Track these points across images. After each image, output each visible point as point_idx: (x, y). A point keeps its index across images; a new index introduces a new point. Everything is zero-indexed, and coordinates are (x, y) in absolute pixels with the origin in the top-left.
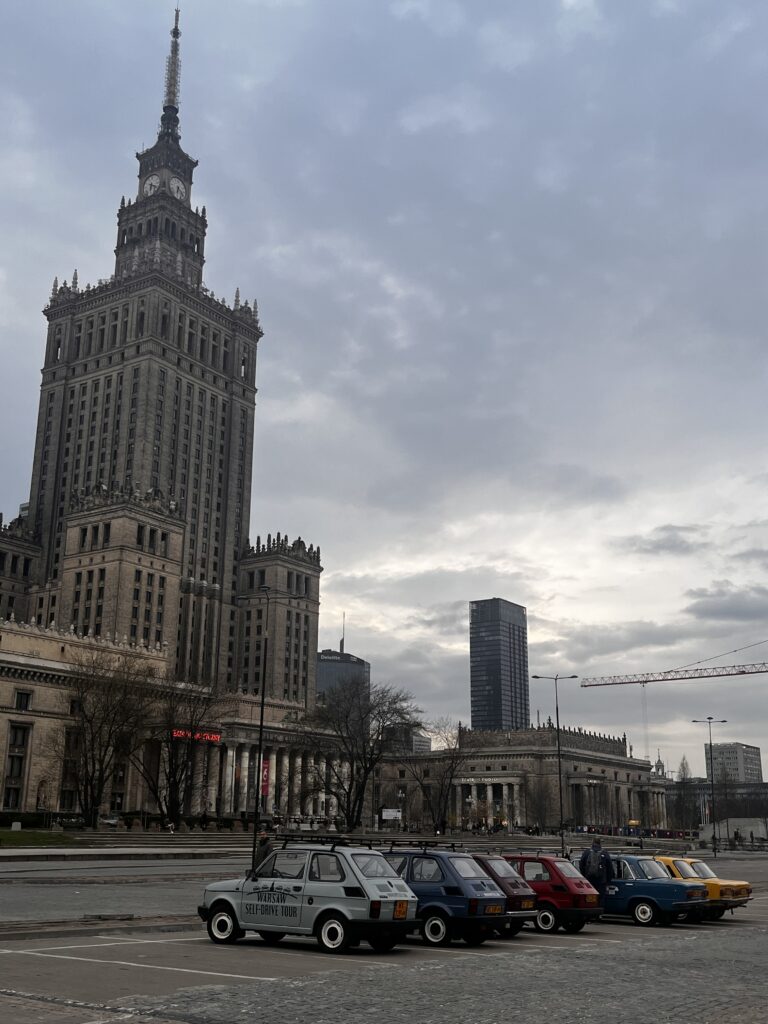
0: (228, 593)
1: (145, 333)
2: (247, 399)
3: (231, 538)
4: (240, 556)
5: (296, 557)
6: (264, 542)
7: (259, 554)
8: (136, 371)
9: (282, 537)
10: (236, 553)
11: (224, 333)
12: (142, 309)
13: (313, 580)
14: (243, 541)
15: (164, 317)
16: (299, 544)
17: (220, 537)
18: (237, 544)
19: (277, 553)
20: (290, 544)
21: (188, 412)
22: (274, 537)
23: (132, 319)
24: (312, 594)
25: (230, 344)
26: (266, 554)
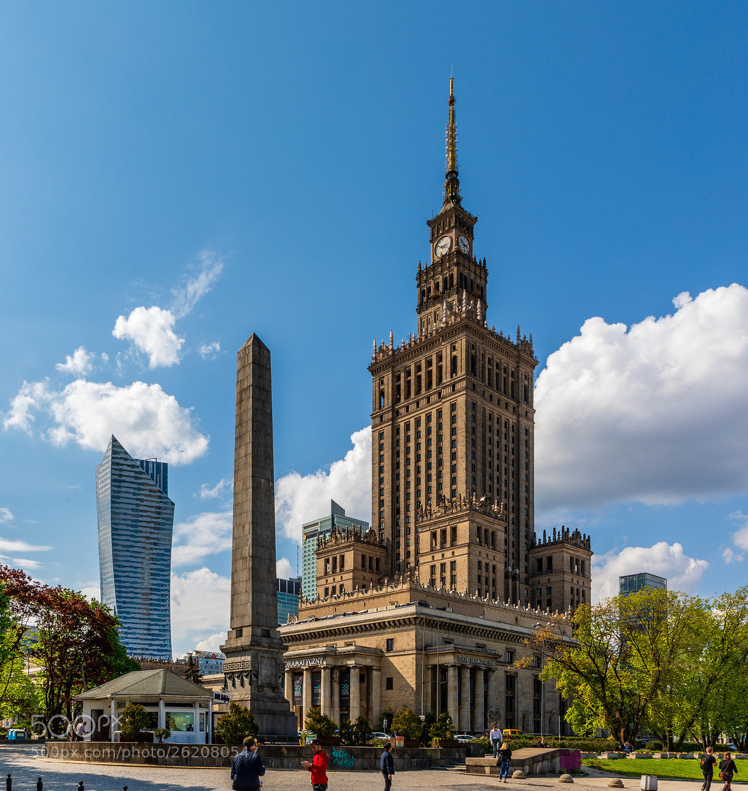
0: (523, 576)
1: (459, 373)
2: (528, 420)
3: (523, 533)
4: (528, 548)
5: (575, 545)
6: (550, 534)
7: (545, 545)
8: (453, 406)
9: (565, 529)
10: (526, 545)
11: (511, 365)
12: (454, 353)
13: (587, 562)
14: (531, 535)
16: (577, 534)
17: (517, 534)
18: (526, 537)
19: (562, 542)
20: (570, 534)
21: (490, 436)
22: (559, 529)
23: (446, 363)
24: (586, 573)
25: (515, 375)
26: (552, 544)
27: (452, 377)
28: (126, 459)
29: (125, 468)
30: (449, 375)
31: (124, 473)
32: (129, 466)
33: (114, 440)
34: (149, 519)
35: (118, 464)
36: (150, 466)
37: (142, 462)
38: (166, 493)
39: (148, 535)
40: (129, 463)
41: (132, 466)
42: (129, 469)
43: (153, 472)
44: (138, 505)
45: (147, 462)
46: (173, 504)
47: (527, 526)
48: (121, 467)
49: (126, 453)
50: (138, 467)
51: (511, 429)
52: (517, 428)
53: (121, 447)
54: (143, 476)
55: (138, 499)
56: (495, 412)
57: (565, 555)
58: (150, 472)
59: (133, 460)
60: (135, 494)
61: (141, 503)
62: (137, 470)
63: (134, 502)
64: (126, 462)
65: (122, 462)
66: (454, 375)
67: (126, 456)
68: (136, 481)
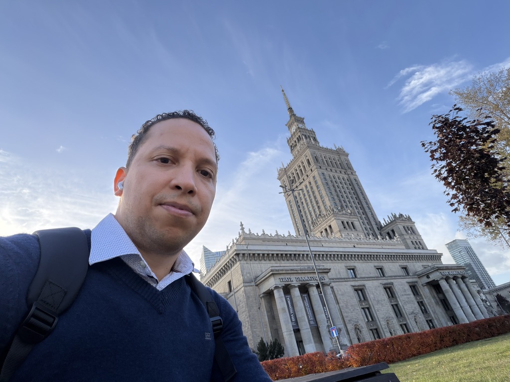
1: (312, 164)
2: (354, 175)
3: (373, 223)
4: (380, 228)
5: (402, 220)
6: (387, 219)
7: (387, 225)
8: (314, 177)
9: (394, 214)
10: (378, 228)
11: (337, 157)
12: (307, 158)
13: (413, 227)
14: (378, 223)
15: (315, 157)
16: (401, 215)
17: (370, 223)
18: (376, 224)
19: (395, 220)
20: (398, 216)
21: (337, 184)
22: (390, 215)
23: (306, 164)
24: (416, 233)
25: (340, 160)
26: (390, 223)
28: (210, 253)
29: (210, 256)
33: (204, 247)
35: (207, 256)
40: (212, 254)
41: (213, 255)
47: (374, 219)
51: (347, 180)
52: (349, 180)
53: (207, 249)
56: (336, 175)
57: (399, 226)
62: (215, 256)
65: (208, 254)
66: (310, 166)
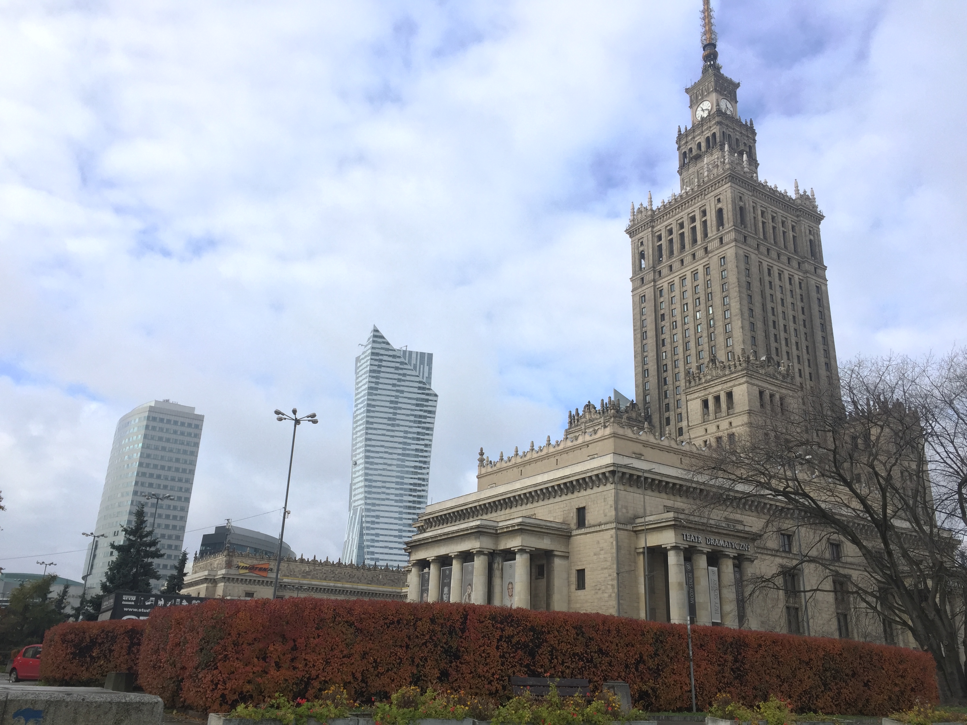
1: (726, 225)
11: (791, 219)
12: (719, 206)
23: (711, 218)
25: (797, 229)
27: (718, 230)
28: (387, 350)
29: (385, 358)
30: (714, 228)
31: (384, 364)
32: (390, 356)
33: (376, 330)
34: (409, 412)
35: (377, 354)
36: (414, 356)
37: (405, 352)
38: (430, 384)
39: (407, 429)
42: (391, 359)
43: (417, 362)
44: (397, 397)
45: (411, 353)
46: (436, 395)
48: (381, 357)
49: (388, 343)
50: (399, 357)
53: (382, 336)
54: (405, 366)
55: (397, 391)
58: (413, 362)
59: (394, 350)
60: (394, 385)
61: (401, 395)
62: (398, 360)
63: (394, 393)
64: (386, 353)
66: (721, 228)
67: (387, 346)
68: (396, 372)
